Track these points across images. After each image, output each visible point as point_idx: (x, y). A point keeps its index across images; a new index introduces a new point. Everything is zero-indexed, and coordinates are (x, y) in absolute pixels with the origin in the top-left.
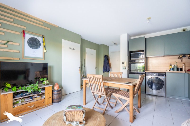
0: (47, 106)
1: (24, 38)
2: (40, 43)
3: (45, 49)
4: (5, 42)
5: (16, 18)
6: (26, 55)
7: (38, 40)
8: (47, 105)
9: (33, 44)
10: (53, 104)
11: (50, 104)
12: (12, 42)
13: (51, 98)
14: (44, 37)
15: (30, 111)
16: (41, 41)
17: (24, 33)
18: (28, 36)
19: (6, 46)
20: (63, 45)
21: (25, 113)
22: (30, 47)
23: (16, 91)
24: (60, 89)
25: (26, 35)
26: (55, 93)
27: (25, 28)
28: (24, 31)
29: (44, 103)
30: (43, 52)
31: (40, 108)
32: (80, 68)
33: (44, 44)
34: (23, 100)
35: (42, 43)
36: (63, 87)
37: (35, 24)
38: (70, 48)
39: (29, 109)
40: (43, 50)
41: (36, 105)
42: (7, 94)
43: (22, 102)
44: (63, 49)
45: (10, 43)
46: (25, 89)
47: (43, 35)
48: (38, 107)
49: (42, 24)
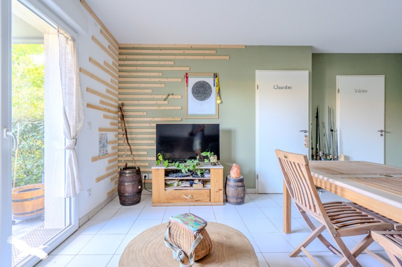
0: (213, 203)
1: (187, 86)
2: (210, 87)
3: (219, 98)
4: (165, 97)
5: (178, 57)
6: (190, 112)
7: (208, 84)
8: (215, 202)
9: (199, 93)
10: (224, 204)
11: (219, 202)
12: (173, 94)
13: (222, 192)
14: (216, 76)
15: (187, 204)
16: (212, 85)
17: (187, 78)
18: (193, 81)
19: (166, 102)
20: (257, 83)
21: (179, 204)
22: (196, 97)
23: (168, 166)
24: (242, 177)
25: (190, 79)
26: (231, 183)
27: (188, 69)
28: (187, 74)
29: (208, 196)
30: (216, 102)
31: (201, 203)
32: (307, 134)
33: (218, 88)
34: (180, 182)
35: (215, 87)
36: (257, 175)
37: (202, 57)
38: (276, 87)
39: (185, 200)
40: (216, 101)
41: (195, 196)
42: (158, 169)
43: (178, 185)
44: (257, 92)
45: (171, 97)
46: (178, 166)
47: (215, 73)
48: (198, 200)
49: (214, 52)
